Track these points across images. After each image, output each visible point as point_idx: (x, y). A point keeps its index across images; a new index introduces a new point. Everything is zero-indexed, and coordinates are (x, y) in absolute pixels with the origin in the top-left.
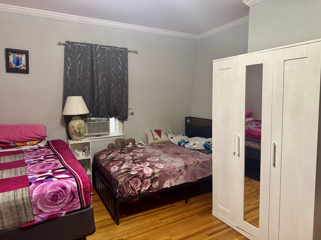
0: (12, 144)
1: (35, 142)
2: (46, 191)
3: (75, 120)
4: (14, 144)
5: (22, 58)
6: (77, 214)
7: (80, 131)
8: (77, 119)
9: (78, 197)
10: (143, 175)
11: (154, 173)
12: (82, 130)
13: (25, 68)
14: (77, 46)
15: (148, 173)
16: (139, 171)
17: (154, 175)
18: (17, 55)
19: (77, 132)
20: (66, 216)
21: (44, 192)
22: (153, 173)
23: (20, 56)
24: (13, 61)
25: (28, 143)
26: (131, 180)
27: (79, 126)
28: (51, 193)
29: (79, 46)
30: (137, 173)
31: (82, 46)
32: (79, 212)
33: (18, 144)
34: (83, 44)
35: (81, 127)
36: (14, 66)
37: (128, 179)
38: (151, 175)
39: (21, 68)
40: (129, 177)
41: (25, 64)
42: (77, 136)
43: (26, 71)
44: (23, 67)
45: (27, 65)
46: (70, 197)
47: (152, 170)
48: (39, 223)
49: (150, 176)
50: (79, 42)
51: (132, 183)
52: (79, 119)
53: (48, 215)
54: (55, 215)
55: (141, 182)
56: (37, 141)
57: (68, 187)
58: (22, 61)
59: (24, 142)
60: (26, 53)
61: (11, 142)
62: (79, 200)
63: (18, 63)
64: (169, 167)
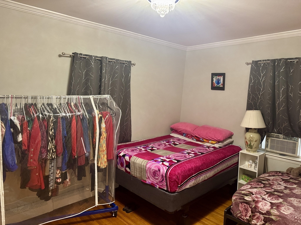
0: (201, 139)
1: (214, 142)
2: (152, 167)
3: (251, 132)
4: (203, 139)
5: (220, 79)
6: (163, 192)
7: (251, 143)
8: (253, 132)
9: (165, 181)
10: (255, 206)
11: (270, 212)
12: (253, 143)
13: (222, 86)
14: (263, 63)
15: (262, 208)
16: (254, 201)
17: (270, 215)
18: (218, 77)
19: (248, 144)
20: (158, 190)
21: (151, 167)
22: (268, 211)
23: (219, 77)
24: (216, 81)
25: (210, 141)
26: (241, 204)
27: (250, 138)
28: (154, 169)
29: (265, 63)
30: (250, 201)
31: (267, 63)
32: (164, 191)
33: (204, 140)
34: (268, 60)
35: (252, 140)
36: (216, 85)
37: (238, 200)
38: (265, 212)
39: (220, 86)
40: (240, 199)
41: (222, 83)
42: (249, 147)
43: (223, 89)
44: (221, 86)
45: (224, 84)
46: (161, 178)
47: (270, 208)
48: (147, 184)
49: (263, 212)
50: (264, 59)
51: (241, 207)
52: (254, 133)
53: (151, 182)
54: (153, 184)
55: (252, 212)
56: (216, 142)
57: (161, 171)
58: (220, 81)
59: (208, 140)
60: (223, 75)
61: (201, 138)
62: (166, 184)
63: (218, 83)
64: (296, 219)
